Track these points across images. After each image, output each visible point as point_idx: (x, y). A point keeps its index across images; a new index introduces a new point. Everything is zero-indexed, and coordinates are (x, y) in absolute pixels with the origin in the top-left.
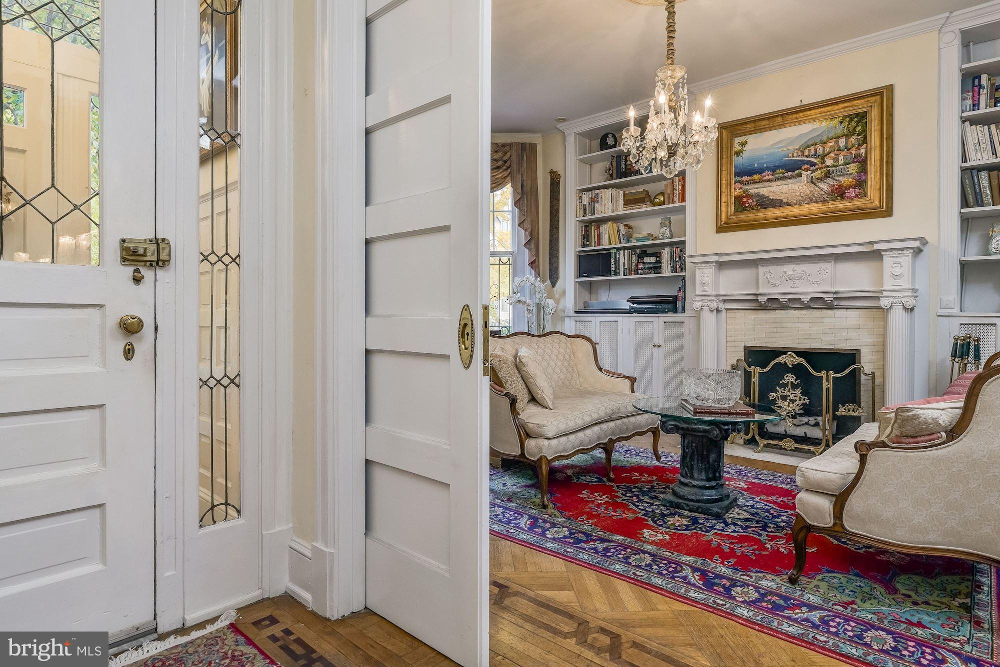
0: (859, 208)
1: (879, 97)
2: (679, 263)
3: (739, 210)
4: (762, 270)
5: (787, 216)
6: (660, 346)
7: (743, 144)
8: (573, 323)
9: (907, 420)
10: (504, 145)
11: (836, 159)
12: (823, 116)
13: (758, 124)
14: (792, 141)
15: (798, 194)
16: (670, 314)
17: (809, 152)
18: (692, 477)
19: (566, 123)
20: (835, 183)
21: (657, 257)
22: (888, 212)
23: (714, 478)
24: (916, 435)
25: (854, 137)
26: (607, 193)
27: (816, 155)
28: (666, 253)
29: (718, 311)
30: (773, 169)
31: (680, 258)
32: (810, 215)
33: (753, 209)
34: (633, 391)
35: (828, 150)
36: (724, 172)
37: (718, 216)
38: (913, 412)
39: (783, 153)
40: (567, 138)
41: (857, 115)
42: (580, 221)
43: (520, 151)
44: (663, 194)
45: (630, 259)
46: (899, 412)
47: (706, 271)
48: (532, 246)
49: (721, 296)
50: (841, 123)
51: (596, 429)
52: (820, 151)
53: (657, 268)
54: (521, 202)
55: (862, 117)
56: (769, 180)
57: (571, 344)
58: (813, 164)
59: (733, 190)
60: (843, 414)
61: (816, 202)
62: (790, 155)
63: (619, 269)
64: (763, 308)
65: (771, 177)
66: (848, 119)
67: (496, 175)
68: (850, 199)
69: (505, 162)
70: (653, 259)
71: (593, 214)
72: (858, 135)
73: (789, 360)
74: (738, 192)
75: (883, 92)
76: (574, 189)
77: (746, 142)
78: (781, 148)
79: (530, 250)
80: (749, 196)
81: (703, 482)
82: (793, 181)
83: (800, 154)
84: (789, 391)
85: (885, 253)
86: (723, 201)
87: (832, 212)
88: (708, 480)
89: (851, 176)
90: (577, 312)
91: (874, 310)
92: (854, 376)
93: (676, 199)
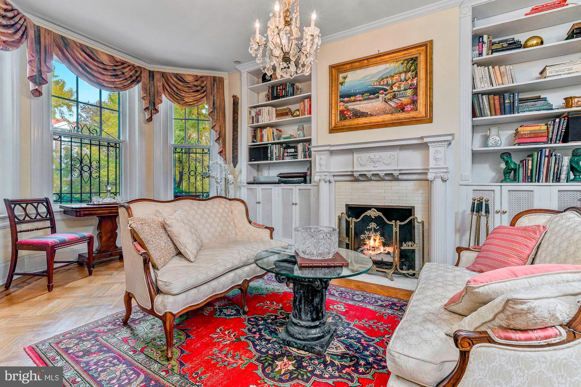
0: (413, 118)
1: (424, 47)
2: (308, 153)
3: (343, 119)
4: (356, 155)
5: (371, 123)
6: (296, 204)
7: (345, 78)
8: (246, 190)
9: (520, 313)
10: (201, 77)
11: (399, 87)
12: (392, 60)
13: (353, 64)
14: (373, 76)
15: (377, 109)
16: (303, 184)
17: (384, 82)
18: (300, 319)
19: (241, 65)
20: (399, 102)
21: (295, 149)
22: (430, 120)
23: (318, 319)
24: (526, 328)
25: (410, 73)
26: (265, 110)
27: (387, 85)
28: (300, 147)
29: (330, 182)
30: (362, 94)
31: (308, 149)
32: (384, 121)
33: (351, 118)
34: (271, 238)
35: (394, 81)
36: (333, 95)
37: (330, 123)
38: (528, 304)
39: (368, 83)
40: (242, 74)
41: (412, 59)
42: (251, 127)
43: (212, 81)
44: (298, 110)
45: (279, 151)
46: (511, 304)
47: (322, 157)
48: (221, 141)
49: (332, 172)
50: (402, 64)
51: (232, 274)
52: (390, 82)
53: (295, 156)
54: (213, 114)
55: (414, 60)
56: (360, 100)
57: (230, 205)
58: (386, 90)
59: (339, 106)
60: (405, 248)
61: (388, 113)
62: (372, 84)
63: (273, 156)
64: (356, 180)
65: (361, 98)
66: (406, 62)
67: (197, 96)
68: (408, 112)
69: (203, 87)
70: (293, 150)
71: (258, 122)
72: (412, 72)
73: (373, 213)
74: (342, 108)
75: (427, 44)
76: (246, 107)
77: (346, 77)
78: (366, 80)
79: (219, 144)
80: (348, 110)
81: (309, 323)
82: (374, 100)
83: (378, 83)
84: (373, 233)
85: (431, 144)
86: (333, 113)
87: (397, 120)
88: (313, 320)
89: (408, 97)
90: (248, 183)
91: (423, 181)
92: (411, 223)
93: (306, 113)
